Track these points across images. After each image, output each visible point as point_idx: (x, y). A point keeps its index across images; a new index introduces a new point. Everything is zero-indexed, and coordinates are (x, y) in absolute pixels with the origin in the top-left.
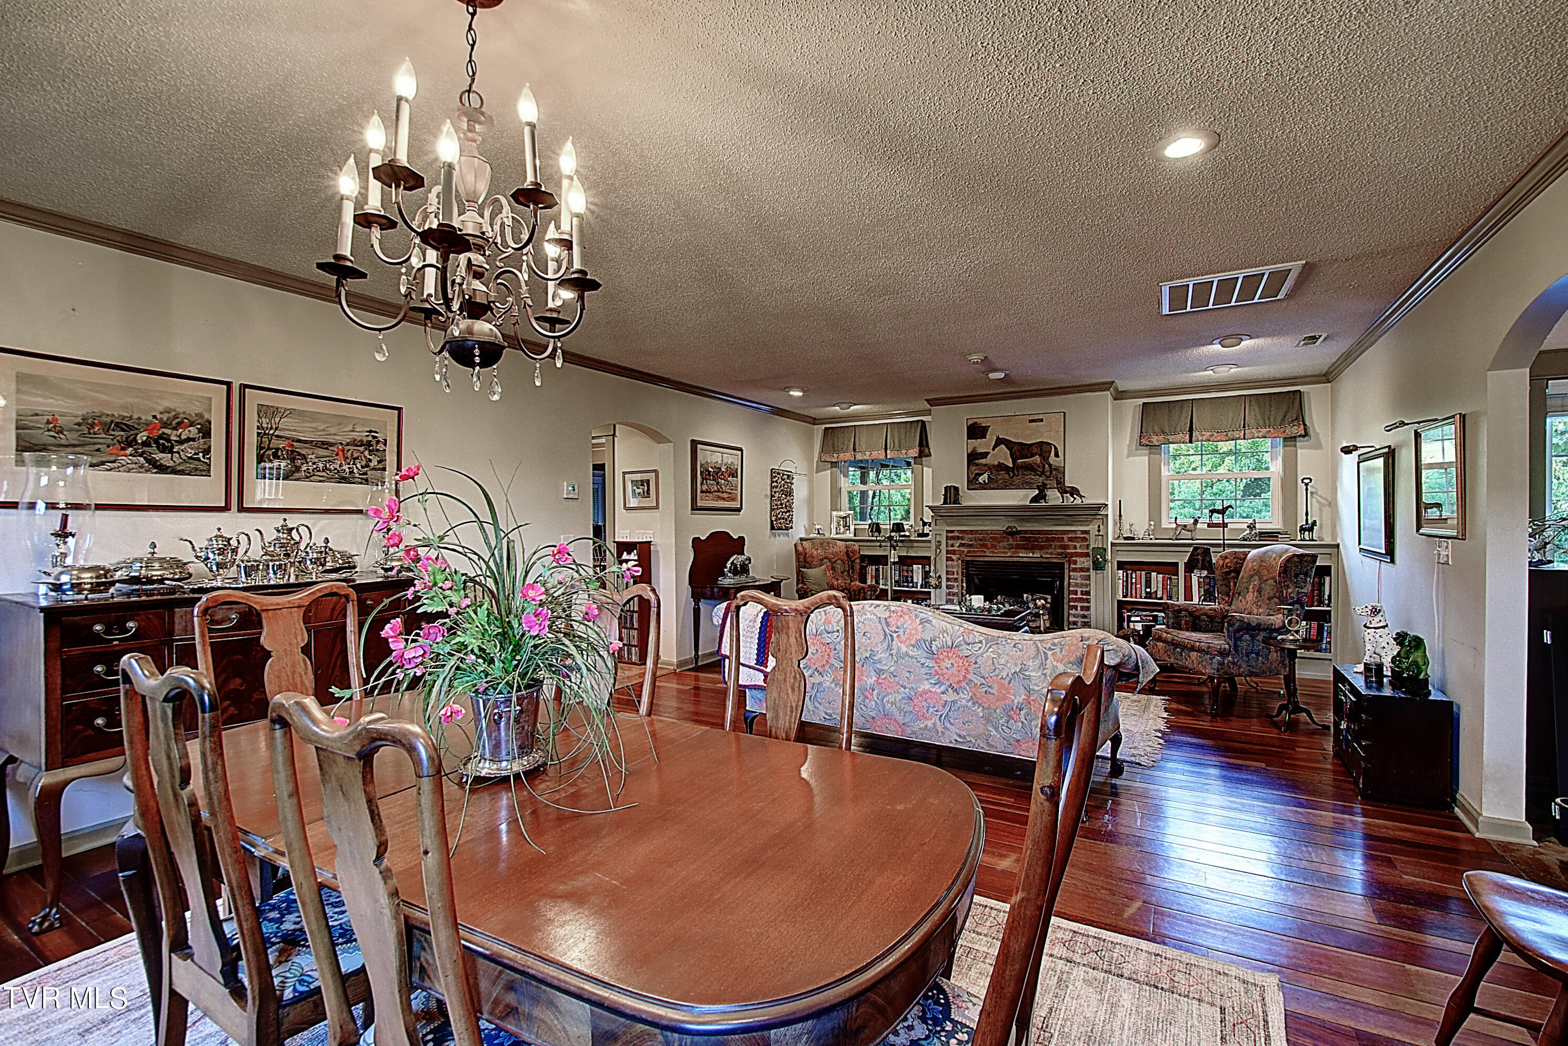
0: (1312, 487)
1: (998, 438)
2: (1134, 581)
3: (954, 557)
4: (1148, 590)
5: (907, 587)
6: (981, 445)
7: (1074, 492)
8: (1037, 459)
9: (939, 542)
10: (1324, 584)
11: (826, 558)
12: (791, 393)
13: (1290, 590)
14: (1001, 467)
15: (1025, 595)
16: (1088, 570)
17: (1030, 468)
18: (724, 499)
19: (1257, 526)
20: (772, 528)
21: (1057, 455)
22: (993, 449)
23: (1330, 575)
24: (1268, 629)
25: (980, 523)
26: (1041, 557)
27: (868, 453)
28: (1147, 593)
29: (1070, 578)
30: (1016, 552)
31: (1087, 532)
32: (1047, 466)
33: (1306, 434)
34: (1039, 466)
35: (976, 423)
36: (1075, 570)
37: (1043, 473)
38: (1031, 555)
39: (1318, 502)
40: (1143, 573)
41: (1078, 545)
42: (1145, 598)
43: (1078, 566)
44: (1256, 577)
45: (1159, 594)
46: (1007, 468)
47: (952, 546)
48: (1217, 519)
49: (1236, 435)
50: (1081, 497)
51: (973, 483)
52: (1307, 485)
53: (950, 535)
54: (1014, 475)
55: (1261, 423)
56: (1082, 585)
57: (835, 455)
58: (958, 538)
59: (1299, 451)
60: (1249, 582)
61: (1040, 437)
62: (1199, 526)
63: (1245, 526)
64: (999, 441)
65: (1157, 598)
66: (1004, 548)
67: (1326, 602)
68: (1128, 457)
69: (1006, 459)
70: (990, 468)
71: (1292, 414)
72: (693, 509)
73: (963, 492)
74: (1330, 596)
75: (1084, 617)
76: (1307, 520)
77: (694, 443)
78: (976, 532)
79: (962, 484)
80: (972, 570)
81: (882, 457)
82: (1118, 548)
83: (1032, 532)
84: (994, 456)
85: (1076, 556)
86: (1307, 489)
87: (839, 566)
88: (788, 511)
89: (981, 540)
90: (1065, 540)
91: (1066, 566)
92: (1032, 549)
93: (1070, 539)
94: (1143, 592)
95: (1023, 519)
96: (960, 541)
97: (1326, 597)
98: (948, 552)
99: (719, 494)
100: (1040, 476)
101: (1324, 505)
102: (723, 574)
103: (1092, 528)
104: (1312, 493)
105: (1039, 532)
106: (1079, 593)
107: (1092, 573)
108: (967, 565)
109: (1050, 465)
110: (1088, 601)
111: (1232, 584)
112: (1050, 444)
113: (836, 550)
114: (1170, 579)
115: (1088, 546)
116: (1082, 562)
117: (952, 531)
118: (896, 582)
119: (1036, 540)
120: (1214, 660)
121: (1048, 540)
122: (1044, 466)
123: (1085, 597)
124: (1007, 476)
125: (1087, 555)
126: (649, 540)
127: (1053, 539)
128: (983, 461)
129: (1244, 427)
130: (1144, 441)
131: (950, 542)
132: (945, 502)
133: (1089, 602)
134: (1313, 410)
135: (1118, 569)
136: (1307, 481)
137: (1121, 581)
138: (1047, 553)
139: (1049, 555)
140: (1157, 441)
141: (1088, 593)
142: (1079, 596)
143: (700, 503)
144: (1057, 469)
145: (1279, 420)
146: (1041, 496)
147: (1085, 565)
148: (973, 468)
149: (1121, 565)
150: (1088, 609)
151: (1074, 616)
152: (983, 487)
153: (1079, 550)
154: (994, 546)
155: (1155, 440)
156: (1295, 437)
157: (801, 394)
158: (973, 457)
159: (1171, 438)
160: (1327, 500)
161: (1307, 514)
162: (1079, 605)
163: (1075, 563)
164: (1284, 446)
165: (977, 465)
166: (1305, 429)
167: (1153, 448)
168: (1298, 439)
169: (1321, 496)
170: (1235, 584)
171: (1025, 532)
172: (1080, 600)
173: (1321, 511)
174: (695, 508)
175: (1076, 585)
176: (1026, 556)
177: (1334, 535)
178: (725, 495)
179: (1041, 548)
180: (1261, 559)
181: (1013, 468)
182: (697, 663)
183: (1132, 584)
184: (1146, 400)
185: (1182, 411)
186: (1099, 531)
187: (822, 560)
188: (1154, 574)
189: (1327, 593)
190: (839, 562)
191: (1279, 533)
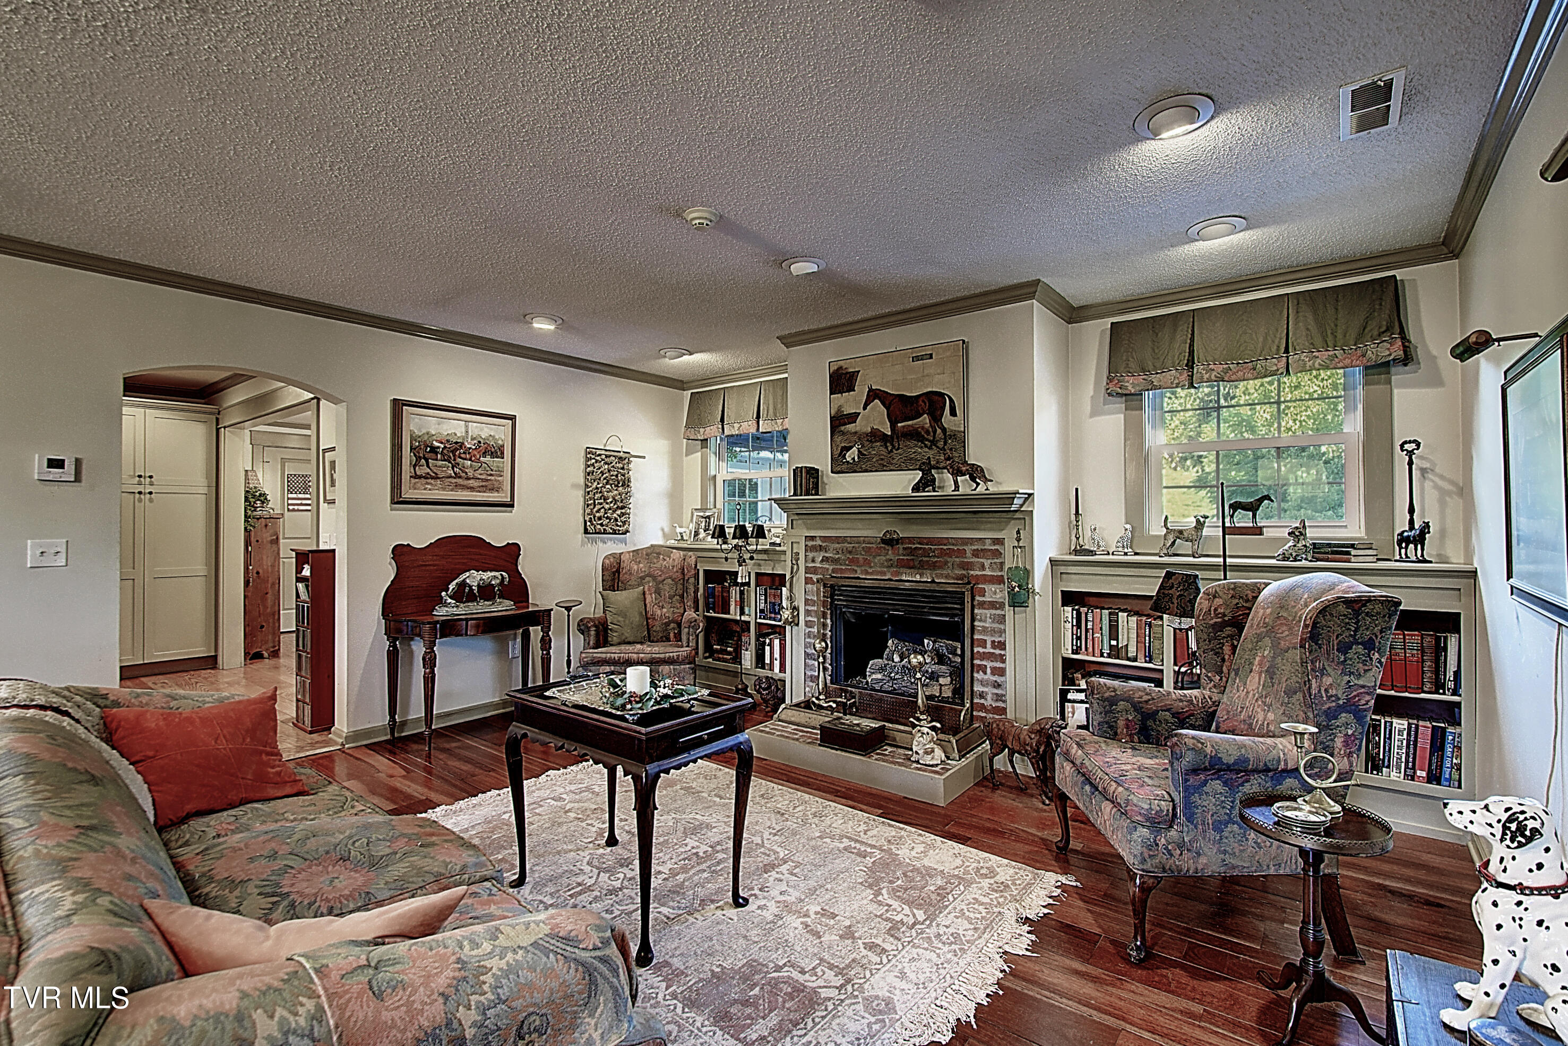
0: (1421, 457)
1: (871, 390)
2: (1090, 625)
3: (815, 577)
4: (1114, 643)
5: (774, 620)
6: (851, 402)
7: (976, 473)
8: (925, 420)
9: (798, 554)
10: (1445, 649)
11: (649, 575)
12: (536, 325)
13: (1328, 681)
14: (875, 435)
15: (926, 641)
16: (1001, 606)
17: (915, 435)
18: (472, 489)
19: (1309, 533)
20: (586, 531)
21: (953, 413)
22: (865, 408)
23: (1459, 632)
24: (1267, 770)
25: (849, 525)
26: (933, 582)
27: (736, 425)
28: (1111, 646)
29: (973, 620)
30: (898, 573)
31: (1000, 542)
32: (939, 431)
33: (1407, 358)
34: (928, 432)
35: (841, 368)
36: (982, 605)
37: (934, 442)
38: (918, 578)
39: (1436, 487)
40: (1106, 612)
41: (987, 563)
42: (1109, 656)
43: (987, 599)
44: (1267, 640)
45: (1132, 652)
46: (884, 438)
47: (813, 561)
48: (1243, 519)
49: (1272, 364)
50: (986, 480)
51: (840, 465)
52: (1410, 453)
53: (810, 543)
54: (894, 447)
55: (1318, 341)
56: (993, 632)
57: (702, 430)
58: (821, 548)
59: (1395, 391)
60: (1253, 649)
61: (927, 386)
62: (1206, 532)
63: (1285, 533)
64: (873, 395)
65: (1128, 659)
66: (882, 565)
67: (1451, 685)
68: (1091, 416)
69: (883, 423)
70: (861, 437)
71: (1382, 318)
72: (393, 502)
73: (827, 475)
74: (1457, 674)
75: (997, 685)
76: (1411, 522)
77: (398, 406)
78: (845, 539)
79: (823, 464)
80: (840, 601)
81: (753, 430)
82: (1063, 569)
83: (921, 541)
84: (867, 418)
85: (984, 583)
86: (1410, 463)
87: (667, 587)
88: (623, 508)
89: (850, 552)
90: (969, 554)
91: (968, 598)
92: (921, 567)
93: (976, 554)
94: (1106, 646)
95: (909, 518)
96: (823, 554)
97: (1450, 675)
98: (808, 570)
99: (459, 481)
100: (930, 448)
101: (1449, 493)
102: (441, 601)
103: (1008, 534)
104: (1423, 471)
105: (930, 541)
106: (989, 645)
107: (1008, 611)
108: (832, 590)
109: (944, 430)
110: (1002, 659)
111: (1227, 649)
112: (942, 395)
113: (668, 562)
114: (1150, 625)
115: (1002, 564)
116: (995, 593)
117: (813, 538)
118: (762, 611)
119: (926, 553)
120: (1135, 835)
121: (943, 553)
122: (935, 432)
123: (997, 652)
124: (883, 451)
125: (999, 580)
126: (332, 548)
127: (950, 553)
128: (851, 427)
129: (1287, 351)
130: (1112, 387)
131: (811, 555)
132: (795, 494)
133: (1004, 661)
134: (1423, 313)
135: (1064, 604)
136: (1411, 448)
137: (1069, 626)
138: (941, 576)
139: (944, 578)
140: (1134, 385)
141: (1002, 646)
142: (989, 649)
143: (408, 494)
144: (954, 436)
145: (1352, 334)
146: (926, 483)
147: (998, 597)
148: (838, 439)
149: (1069, 598)
150: (1001, 672)
151: (982, 683)
152: (853, 468)
153: (988, 572)
154: (867, 563)
155: (1131, 384)
156: (1387, 364)
157: (552, 327)
158: (839, 421)
159: (1155, 379)
160: (1451, 482)
161: (1411, 510)
162: (989, 664)
163: (983, 593)
164: (1366, 383)
165: (843, 433)
166: (1406, 349)
167: (1132, 400)
168: (1393, 370)
169: (1442, 477)
170: (1234, 648)
171: (911, 540)
172: (990, 657)
173: (1442, 504)
174: (398, 500)
175: (985, 630)
176: (910, 578)
177: (1469, 553)
178: (472, 483)
179: (933, 566)
180: (1283, 601)
181: (891, 436)
182: (392, 733)
183: (1087, 630)
184: (1115, 320)
185: (1175, 331)
186: (1018, 540)
187: (642, 578)
188: (1122, 616)
189: (1452, 668)
190: (669, 581)
191: (1352, 546)
